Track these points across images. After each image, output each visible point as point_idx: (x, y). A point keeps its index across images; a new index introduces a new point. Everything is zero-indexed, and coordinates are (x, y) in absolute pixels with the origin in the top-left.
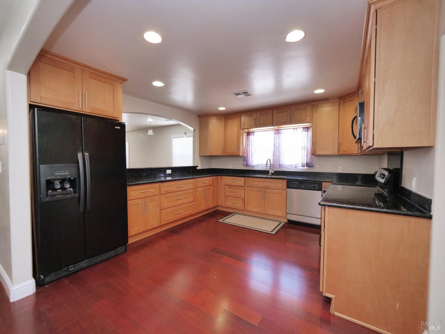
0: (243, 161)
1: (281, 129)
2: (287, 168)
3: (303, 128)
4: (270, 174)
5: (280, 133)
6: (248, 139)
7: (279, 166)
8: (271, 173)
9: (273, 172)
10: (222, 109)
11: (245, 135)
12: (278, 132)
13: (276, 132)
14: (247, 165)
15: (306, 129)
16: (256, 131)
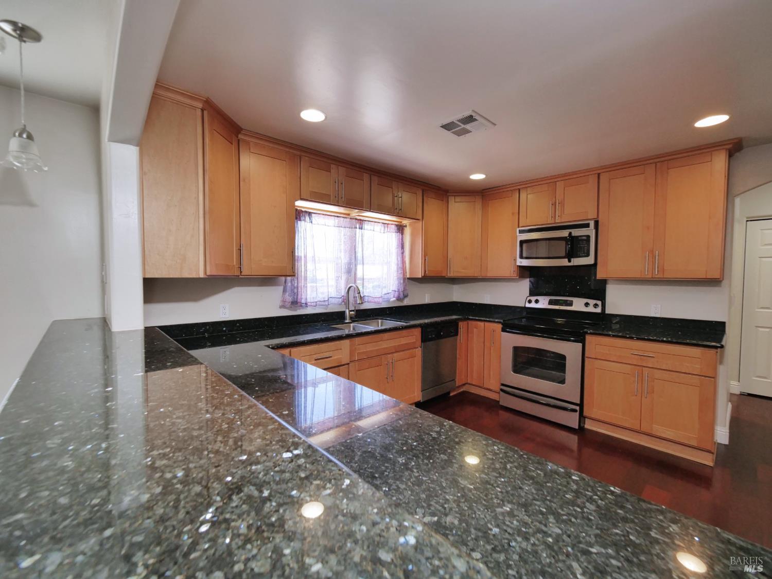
0: (283, 292)
3: (396, 225)
9: (353, 313)
12: (359, 223)
15: (400, 229)
16: (315, 213)
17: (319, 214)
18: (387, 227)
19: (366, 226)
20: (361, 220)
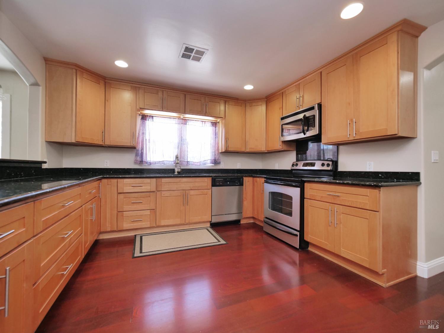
0: (136, 156)
1: (188, 120)
2: (195, 165)
3: (212, 122)
4: (176, 173)
5: (187, 123)
6: (143, 125)
7: (186, 162)
8: (178, 172)
9: (179, 170)
10: (121, 64)
11: (139, 118)
12: (185, 121)
13: (183, 122)
14: (142, 162)
15: (214, 124)
16: (155, 116)
17: (158, 117)
18: (205, 123)
19: (189, 123)
20: (185, 119)
